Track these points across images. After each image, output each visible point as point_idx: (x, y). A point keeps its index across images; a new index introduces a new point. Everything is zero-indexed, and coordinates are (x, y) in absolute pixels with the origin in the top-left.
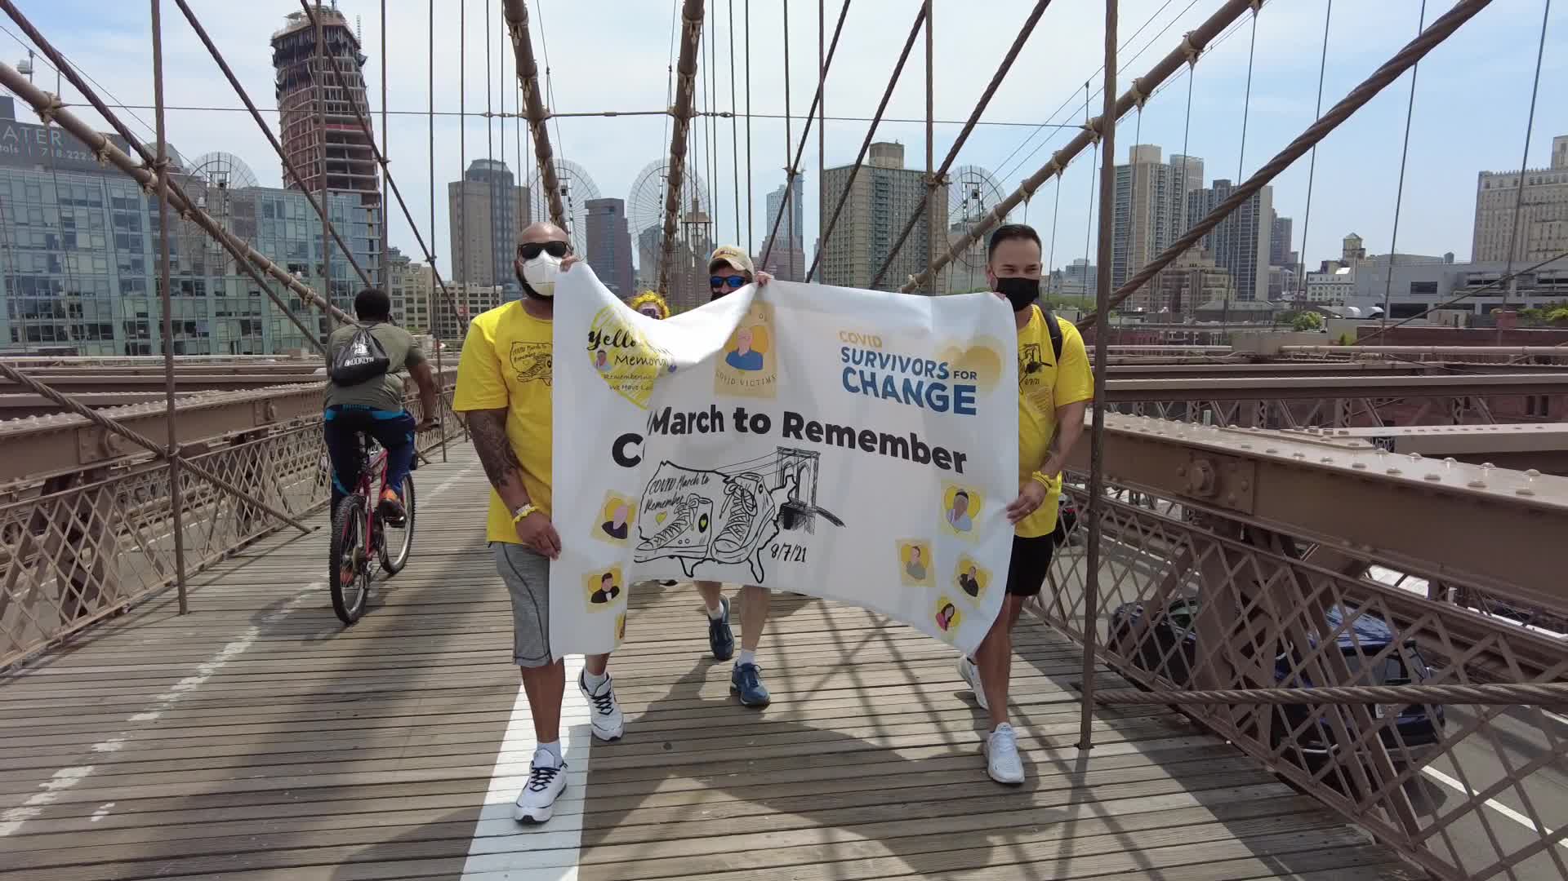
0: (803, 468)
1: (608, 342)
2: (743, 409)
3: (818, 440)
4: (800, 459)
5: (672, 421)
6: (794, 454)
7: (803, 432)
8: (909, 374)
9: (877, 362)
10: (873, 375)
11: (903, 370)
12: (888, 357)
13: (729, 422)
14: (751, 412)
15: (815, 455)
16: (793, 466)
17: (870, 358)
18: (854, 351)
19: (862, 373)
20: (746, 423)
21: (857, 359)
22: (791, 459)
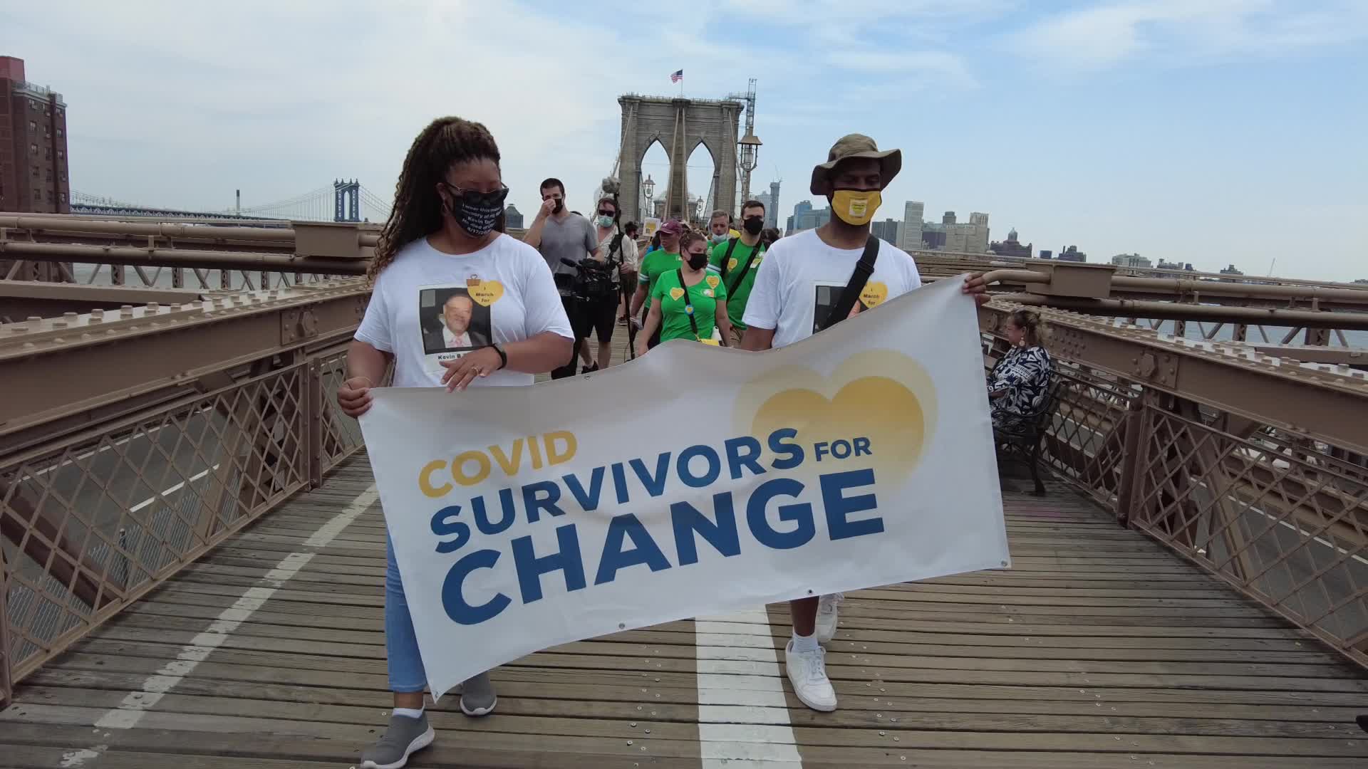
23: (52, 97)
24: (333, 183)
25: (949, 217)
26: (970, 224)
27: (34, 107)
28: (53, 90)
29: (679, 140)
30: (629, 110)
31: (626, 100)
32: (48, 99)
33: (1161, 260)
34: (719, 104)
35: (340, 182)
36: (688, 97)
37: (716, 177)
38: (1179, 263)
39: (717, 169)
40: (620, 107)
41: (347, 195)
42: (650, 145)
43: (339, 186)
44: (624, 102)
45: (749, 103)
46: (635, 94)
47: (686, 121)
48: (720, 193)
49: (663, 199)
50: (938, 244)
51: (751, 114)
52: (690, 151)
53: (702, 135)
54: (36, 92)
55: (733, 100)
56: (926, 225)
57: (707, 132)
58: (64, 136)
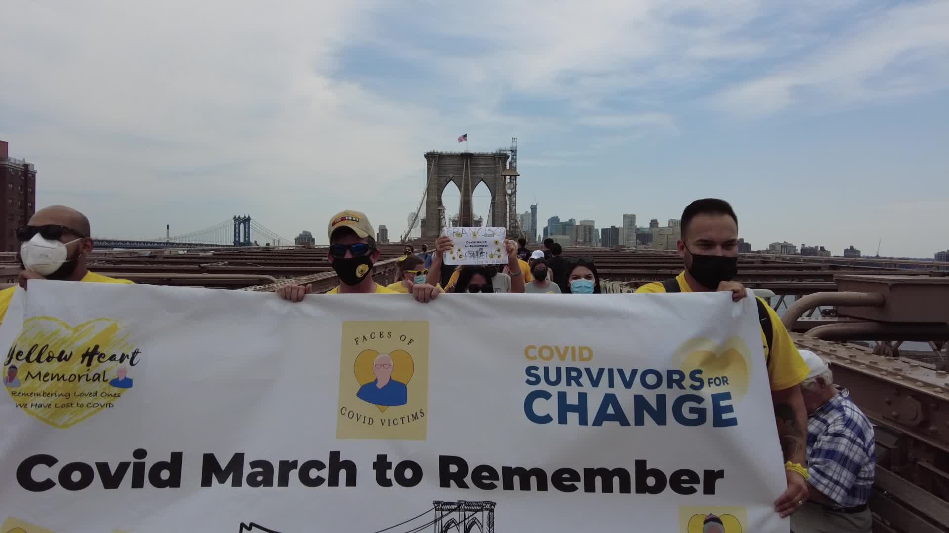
0: (471, 525)
1: (20, 358)
2: (385, 456)
3: (492, 487)
4: (468, 514)
5: (247, 470)
6: (458, 509)
7: (468, 480)
8: (637, 388)
9: (585, 379)
10: (583, 397)
11: (628, 384)
12: (601, 371)
13: (366, 473)
14: (395, 460)
15: (490, 507)
16: (457, 525)
17: (573, 376)
18: (546, 370)
19: (562, 396)
20: (390, 474)
21: (553, 377)
22: (455, 515)
23: (26, 166)
24: (233, 217)
25: (654, 223)
26: (668, 227)
27: (13, 173)
28: (27, 162)
29: (467, 180)
30: (432, 161)
31: (430, 156)
32: (23, 168)
33: (803, 245)
34: (493, 155)
35: (237, 217)
36: (471, 152)
37: (493, 203)
38: (815, 247)
39: (493, 198)
40: (425, 161)
41: (242, 225)
42: (447, 184)
43: (237, 220)
44: (429, 157)
45: (513, 153)
46: (436, 151)
47: (470, 167)
48: (496, 213)
49: (456, 219)
50: (648, 242)
51: (514, 160)
52: (474, 187)
53: (482, 175)
54: (15, 164)
55: (502, 152)
56: (638, 229)
57: (485, 174)
58: (33, 193)
